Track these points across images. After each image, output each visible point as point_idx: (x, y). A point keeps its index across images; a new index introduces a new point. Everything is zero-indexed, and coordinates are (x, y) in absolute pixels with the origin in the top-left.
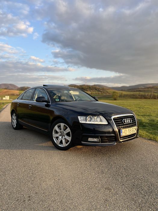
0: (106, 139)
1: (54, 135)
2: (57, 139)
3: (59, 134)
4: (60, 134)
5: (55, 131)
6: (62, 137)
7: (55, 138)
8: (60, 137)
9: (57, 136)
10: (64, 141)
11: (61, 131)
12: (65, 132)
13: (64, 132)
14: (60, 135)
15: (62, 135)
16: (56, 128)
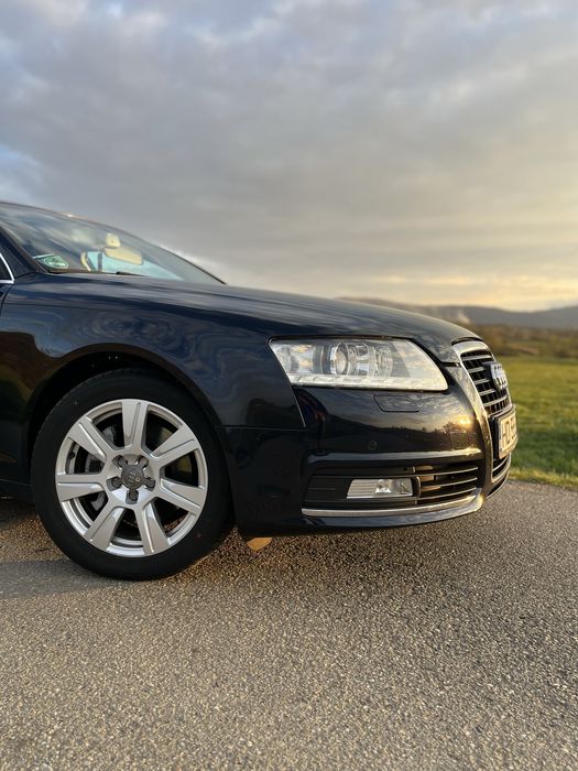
0: (431, 477)
1: (69, 485)
2: (93, 514)
3: (110, 472)
4: (118, 472)
5: (71, 455)
6: (132, 496)
7: (72, 501)
8: (120, 495)
9: (96, 488)
10: (146, 517)
11: (120, 452)
12: (159, 459)
13: (152, 456)
14: (115, 483)
15: (131, 481)
16: (84, 432)
